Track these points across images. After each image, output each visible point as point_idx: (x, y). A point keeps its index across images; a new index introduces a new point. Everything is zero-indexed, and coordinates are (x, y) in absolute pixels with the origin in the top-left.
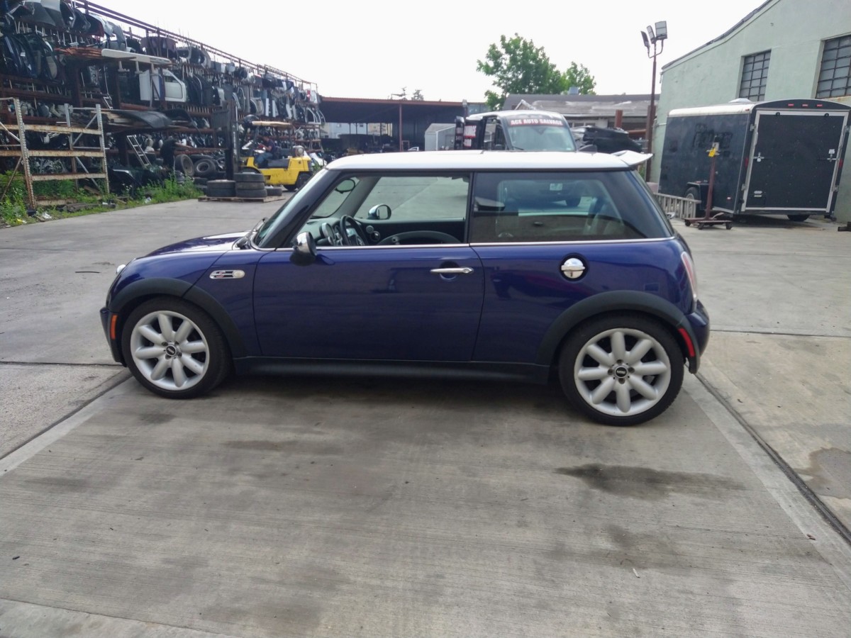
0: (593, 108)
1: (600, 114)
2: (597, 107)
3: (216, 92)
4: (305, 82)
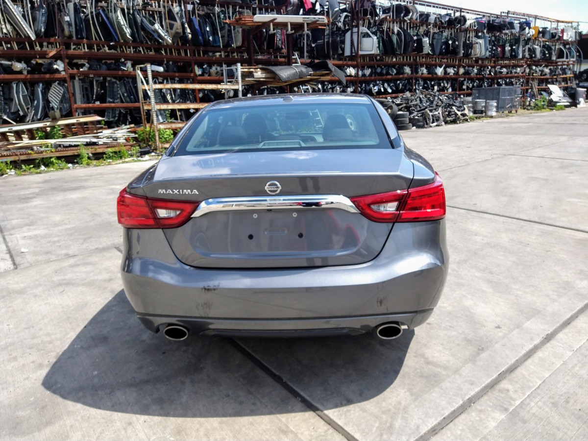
3: (419, 42)
4: (563, 22)
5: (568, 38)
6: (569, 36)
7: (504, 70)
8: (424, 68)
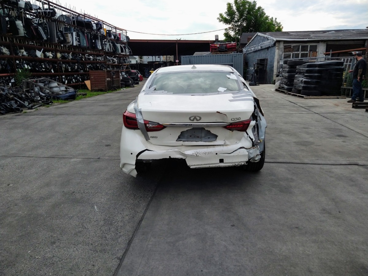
2: (314, 35)
4: (118, 29)
5: (123, 40)
6: (123, 38)
7: (91, 57)
8: (23, 50)
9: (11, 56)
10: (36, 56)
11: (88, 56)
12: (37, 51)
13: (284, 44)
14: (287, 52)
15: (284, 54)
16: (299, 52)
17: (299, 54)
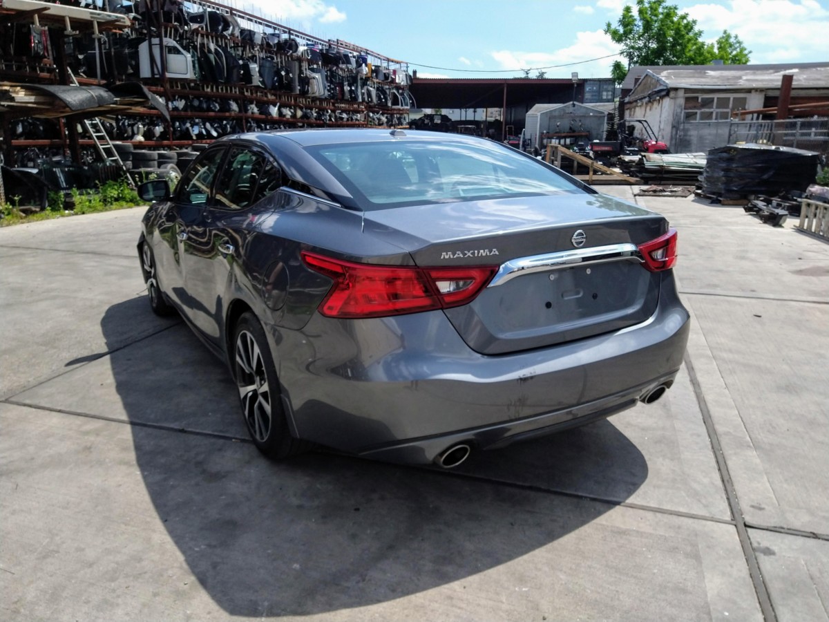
0: (744, 78)
1: (754, 85)
2: (749, 77)
3: (246, 67)
5: (400, 82)
6: (400, 79)
7: (345, 116)
8: (253, 106)
9: (241, 115)
10: (270, 114)
11: (340, 114)
12: (271, 107)
13: (685, 93)
14: (691, 108)
15: (685, 113)
16: (712, 110)
17: (712, 113)
